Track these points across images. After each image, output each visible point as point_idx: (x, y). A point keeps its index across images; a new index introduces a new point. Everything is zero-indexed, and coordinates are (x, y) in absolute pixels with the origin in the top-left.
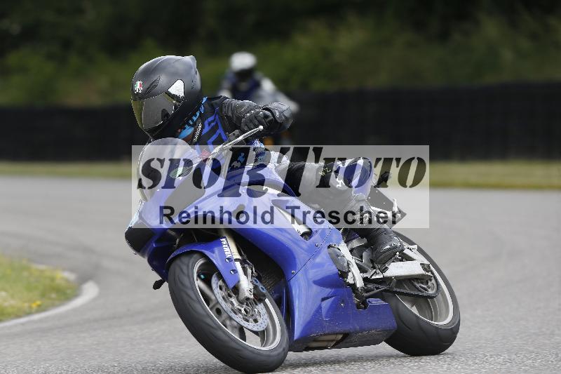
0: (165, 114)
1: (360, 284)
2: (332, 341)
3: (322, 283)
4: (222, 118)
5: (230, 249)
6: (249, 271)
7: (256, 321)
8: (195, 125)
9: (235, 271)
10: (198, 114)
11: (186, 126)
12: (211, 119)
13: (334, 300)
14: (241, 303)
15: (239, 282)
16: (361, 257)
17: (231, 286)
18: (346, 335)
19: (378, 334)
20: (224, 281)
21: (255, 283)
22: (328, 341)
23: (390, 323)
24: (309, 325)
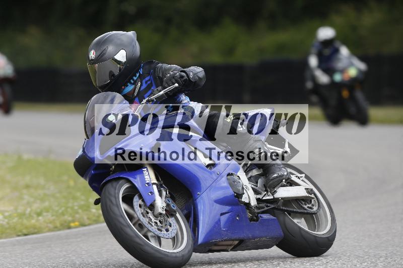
0: (112, 74)
1: (254, 203)
2: (230, 245)
3: (222, 202)
4: (155, 78)
5: (149, 176)
6: (164, 193)
7: (167, 230)
8: (135, 83)
9: (152, 193)
10: (138, 75)
11: (129, 84)
12: (147, 79)
13: (230, 215)
14: (156, 217)
15: (155, 201)
16: (257, 183)
17: (148, 204)
18: (241, 242)
19: (268, 241)
20: (143, 201)
21: (168, 202)
22: (228, 245)
23: (278, 233)
24: (210, 234)
